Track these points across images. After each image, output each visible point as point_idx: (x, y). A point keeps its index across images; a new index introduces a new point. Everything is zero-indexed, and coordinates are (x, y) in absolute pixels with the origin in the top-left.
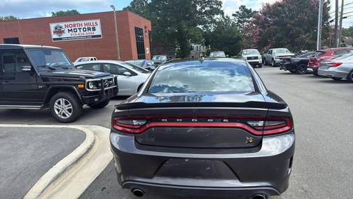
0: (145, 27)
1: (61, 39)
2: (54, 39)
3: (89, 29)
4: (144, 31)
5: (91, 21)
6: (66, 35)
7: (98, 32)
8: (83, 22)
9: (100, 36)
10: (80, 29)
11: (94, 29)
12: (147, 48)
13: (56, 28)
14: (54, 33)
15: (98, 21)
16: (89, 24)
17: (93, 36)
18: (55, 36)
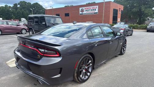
0: (120, 9)
1: (82, 14)
2: (80, 14)
3: (93, 10)
4: (118, 10)
5: (94, 7)
6: (85, 12)
7: (97, 11)
8: (91, 7)
9: (97, 13)
10: (90, 10)
11: (95, 10)
12: (119, 19)
13: (81, 10)
14: (81, 11)
15: (97, 7)
16: (94, 8)
17: (94, 13)
18: (81, 13)
